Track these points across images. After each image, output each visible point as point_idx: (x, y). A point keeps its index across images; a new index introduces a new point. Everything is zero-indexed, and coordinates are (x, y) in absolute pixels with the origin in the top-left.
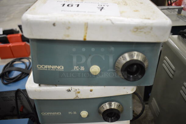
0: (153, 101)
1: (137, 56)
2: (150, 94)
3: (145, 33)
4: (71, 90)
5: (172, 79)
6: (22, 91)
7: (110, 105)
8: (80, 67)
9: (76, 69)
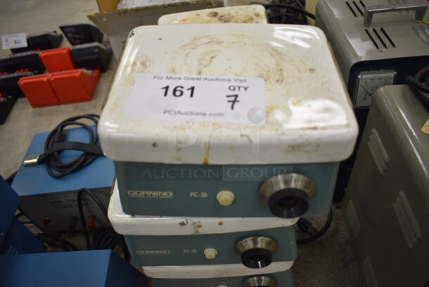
1: (295, 182)
2: (345, 190)
3: (307, 152)
4: (185, 222)
5: (382, 176)
6: (89, 192)
7: (255, 242)
8: (199, 193)
9: (193, 196)
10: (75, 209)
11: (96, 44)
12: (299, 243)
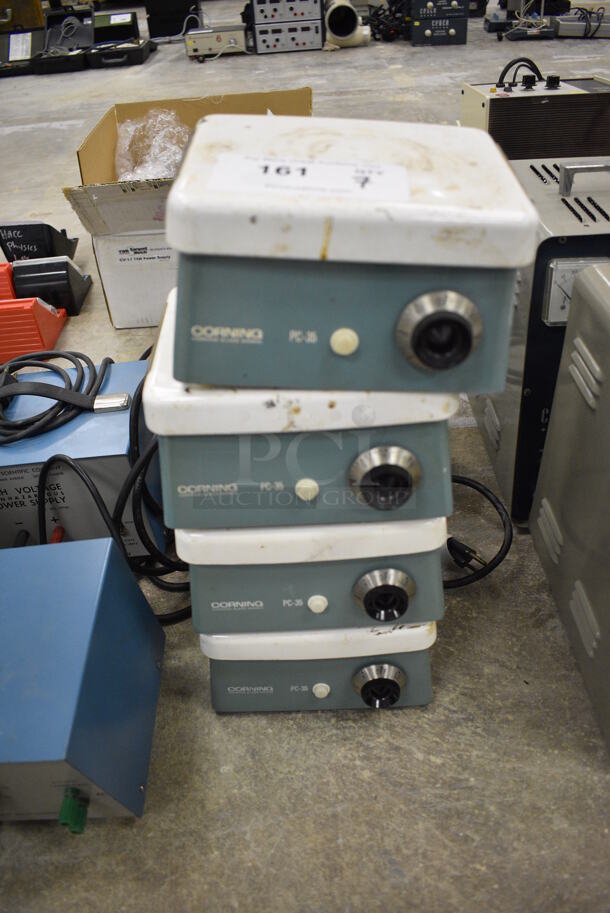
0: (541, 511)
3: (468, 243)
4: (275, 402)
5: (593, 411)
8: (305, 334)
9: (294, 340)
10: (30, 509)
11: (64, 258)
12: (447, 585)
